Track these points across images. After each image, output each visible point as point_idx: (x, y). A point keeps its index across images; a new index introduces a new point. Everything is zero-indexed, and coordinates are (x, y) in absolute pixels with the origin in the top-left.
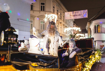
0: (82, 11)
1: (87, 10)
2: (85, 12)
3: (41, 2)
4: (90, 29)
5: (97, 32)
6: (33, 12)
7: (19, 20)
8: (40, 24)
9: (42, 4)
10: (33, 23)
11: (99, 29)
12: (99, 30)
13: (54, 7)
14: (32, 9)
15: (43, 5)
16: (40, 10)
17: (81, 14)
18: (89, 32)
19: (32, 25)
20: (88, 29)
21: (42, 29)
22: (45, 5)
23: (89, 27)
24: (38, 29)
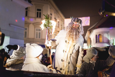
2: (87, 19)
4: (90, 39)
5: (99, 42)
7: (11, 25)
10: (27, 31)
11: (101, 39)
13: (51, 14)
18: (89, 42)
19: (26, 32)
20: (88, 38)
21: (37, 38)
22: (41, 12)
23: (89, 36)
24: (33, 37)
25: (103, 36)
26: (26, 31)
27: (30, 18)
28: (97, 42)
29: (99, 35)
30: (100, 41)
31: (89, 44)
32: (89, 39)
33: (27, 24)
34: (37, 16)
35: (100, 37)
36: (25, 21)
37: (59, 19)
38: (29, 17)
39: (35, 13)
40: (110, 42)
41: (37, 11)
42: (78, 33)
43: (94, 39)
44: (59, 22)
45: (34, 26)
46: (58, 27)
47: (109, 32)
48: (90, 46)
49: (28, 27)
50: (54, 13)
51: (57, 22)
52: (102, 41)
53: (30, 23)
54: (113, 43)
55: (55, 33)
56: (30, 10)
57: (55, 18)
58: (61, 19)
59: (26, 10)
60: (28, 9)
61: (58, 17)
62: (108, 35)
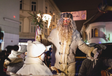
0: (80, 12)
1: (85, 11)
2: (84, 13)
3: (32, 1)
6: (23, 12)
7: (5, 19)
8: (31, 26)
9: (33, 3)
10: (22, 25)
12: (97, 34)
13: (46, 8)
14: (21, 8)
15: (34, 5)
16: (31, 10)
17: (79, 15)
19: (20, 27)
20: (83, 33)
21: (32, 32)
22: (36, 5)
23: (85, 30)
24: (28, 32)
25: (99, 30)
26: (20, 25)
27: (24, 12)
28: (92, 37)
29: (95, 29)
30: (96, 35)
31: (85, 39)
32: (85, 34)
33: (22, 17)
34: (32, 10)
35: (96, 31)
36: (20, 15)
37: (55, 13)
38: (23, 10)
39: (30, 6)
40: (106, 37)
41: (32, 4)
42: (71, 29)
43: (89, 34)
44: (54, 16)
45: (29, 19)
46: (54, 21)
47: (105, 26)
48: (85, 41)
49: (23, 21)
50: (50, 6)
51: (53, 16)
52: (97, 35)
53: (25, 17)
54: (109, 37)
55: (50, 28)
56: (24, 3)
57: (50, 12)
58: (57, 13)
59: (21, 3)
60: (23, 2)
61: (54, 11)
62: (104, 30)
